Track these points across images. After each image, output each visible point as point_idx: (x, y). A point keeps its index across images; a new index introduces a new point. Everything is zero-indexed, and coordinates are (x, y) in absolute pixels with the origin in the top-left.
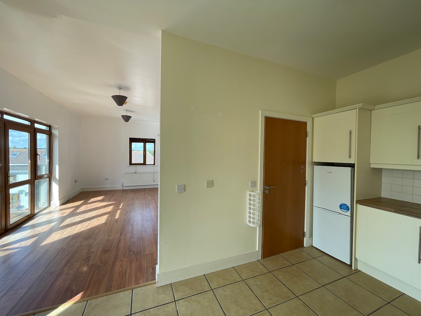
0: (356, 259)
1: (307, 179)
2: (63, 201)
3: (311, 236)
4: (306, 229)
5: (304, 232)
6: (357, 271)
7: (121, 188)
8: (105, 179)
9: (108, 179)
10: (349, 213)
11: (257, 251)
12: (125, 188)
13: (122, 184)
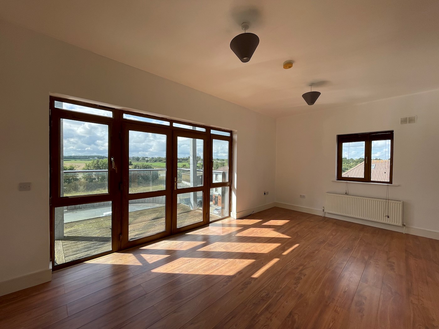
2: (241, 215)
7: (321, 214)
8: (301, 196)
9: (304, 197)
12: (327, 216)
13: (323, 209)
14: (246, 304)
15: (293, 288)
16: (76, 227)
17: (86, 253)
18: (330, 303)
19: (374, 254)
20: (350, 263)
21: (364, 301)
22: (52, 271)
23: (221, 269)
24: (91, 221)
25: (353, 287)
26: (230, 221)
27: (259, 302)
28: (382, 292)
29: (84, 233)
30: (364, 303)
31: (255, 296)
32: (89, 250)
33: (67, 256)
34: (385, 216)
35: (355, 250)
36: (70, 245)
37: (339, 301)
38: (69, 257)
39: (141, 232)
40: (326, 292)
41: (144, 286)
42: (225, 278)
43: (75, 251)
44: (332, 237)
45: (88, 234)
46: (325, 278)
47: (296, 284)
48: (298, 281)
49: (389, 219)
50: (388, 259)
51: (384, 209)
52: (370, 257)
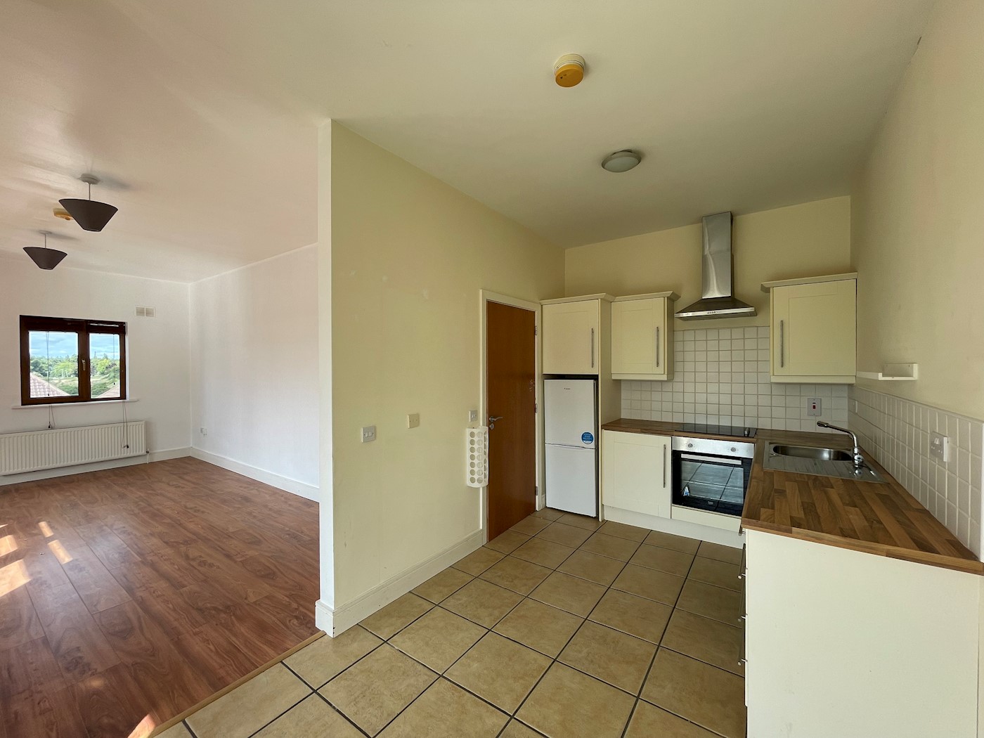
0: (603, 505)
1: (536, 402)
3: (544, 491)
4: (538, 483)
5: (536, 487)
6: (605, 522)
10: (593, 445)
11: (482, 530)
34: (123, 447)
51: (122, 438)
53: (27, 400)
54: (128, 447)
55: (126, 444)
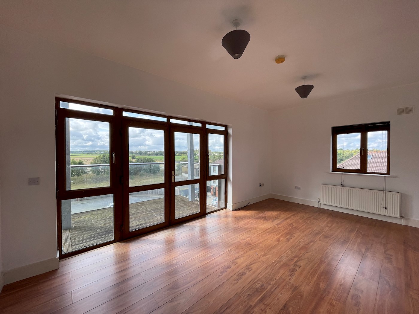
2: (236, 206)
7: (317, 205)
8: (296, 187)
9: (299, 188)
12: (323, 207)
13: (318, 200)
14: (240, 295)
15: (288, 280)
16: (82, 218)
17: (91, 242)
18: (325, 296)
19: (371, 246)
20: (346, 255)
21: (361, 295)
22: (59, 259)
23: (217, 259)
24: (96, 212)
25: (349, 280)
26: (226, 212)
27: (254, 293)
28: (379, 286)
29: (89, 224)
30: (360, 297)
31: (249, 287)
32: (94, 240)
33: (74, 245)
34: (382, 207)
35: (352, 241)
36: (76, 235)
37: (334, 294)
38: (76, 246)
39: (141, 223)
40: (321, 285)
41: (143, 275)
42: (221, 269)
43: (81, 241)
44: (327, 228)
45: (93, 224)
46: (320, 270)
47: (290, 275)
48: (293, 272)
49: (386, 210)
50: (386, 251)
51: (382, 200)
52: (367, 249)
53: (335, 169)
54: (386, 209)
55: (384, 206)
